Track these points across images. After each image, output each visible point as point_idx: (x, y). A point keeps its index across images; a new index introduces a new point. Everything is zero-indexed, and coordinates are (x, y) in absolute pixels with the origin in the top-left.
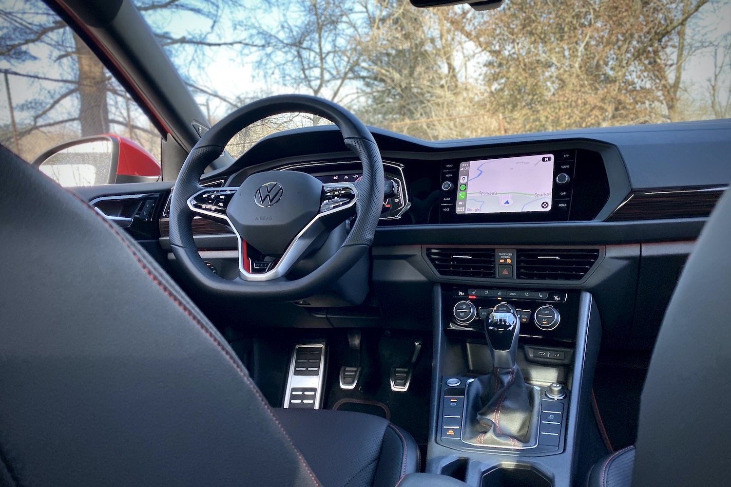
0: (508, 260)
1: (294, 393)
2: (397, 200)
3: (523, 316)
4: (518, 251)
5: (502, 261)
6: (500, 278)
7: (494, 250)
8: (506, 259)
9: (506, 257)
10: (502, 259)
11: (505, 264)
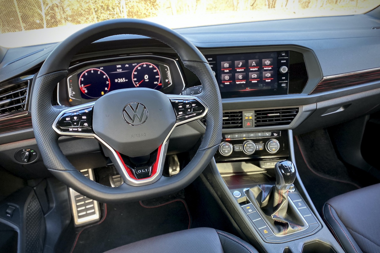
0: (250, 117)
1: (77, 199)
2: (167, 81)
3: (260, 147)
4: (256, 111)
5: (246, 118)
6: (246, 127)
7: (241, 112)
8: (249, 117)
9: (249, 116)
10: (247, 117)
11: (249, 120)
